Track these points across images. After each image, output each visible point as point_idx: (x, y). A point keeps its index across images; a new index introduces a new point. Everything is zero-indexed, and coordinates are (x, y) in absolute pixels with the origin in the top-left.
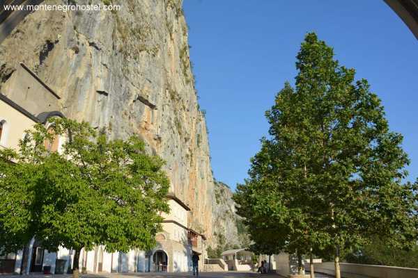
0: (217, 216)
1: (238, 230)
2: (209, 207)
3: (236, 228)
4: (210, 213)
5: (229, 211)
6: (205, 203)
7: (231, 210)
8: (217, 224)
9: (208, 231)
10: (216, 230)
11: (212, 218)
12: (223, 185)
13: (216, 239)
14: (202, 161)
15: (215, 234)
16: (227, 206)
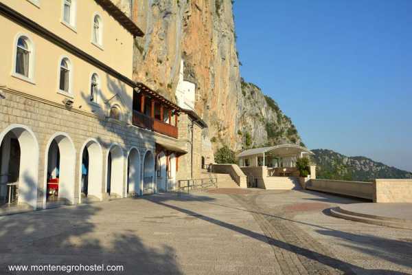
0: (242, 112)
1: (268, 134)
2: (232, 98)
3: (266, 132)
4: (233, 106)
5: (259, 114)
6: (227, 92)
7: (261, 113)
8: (242, 120)
9: (231, 128)
10: (241, 128)
11: (235, 113)
12: (254, 86)
13: (240, 139)
14: (224, 36)
15: (239, 133)
16: (257, 109)
